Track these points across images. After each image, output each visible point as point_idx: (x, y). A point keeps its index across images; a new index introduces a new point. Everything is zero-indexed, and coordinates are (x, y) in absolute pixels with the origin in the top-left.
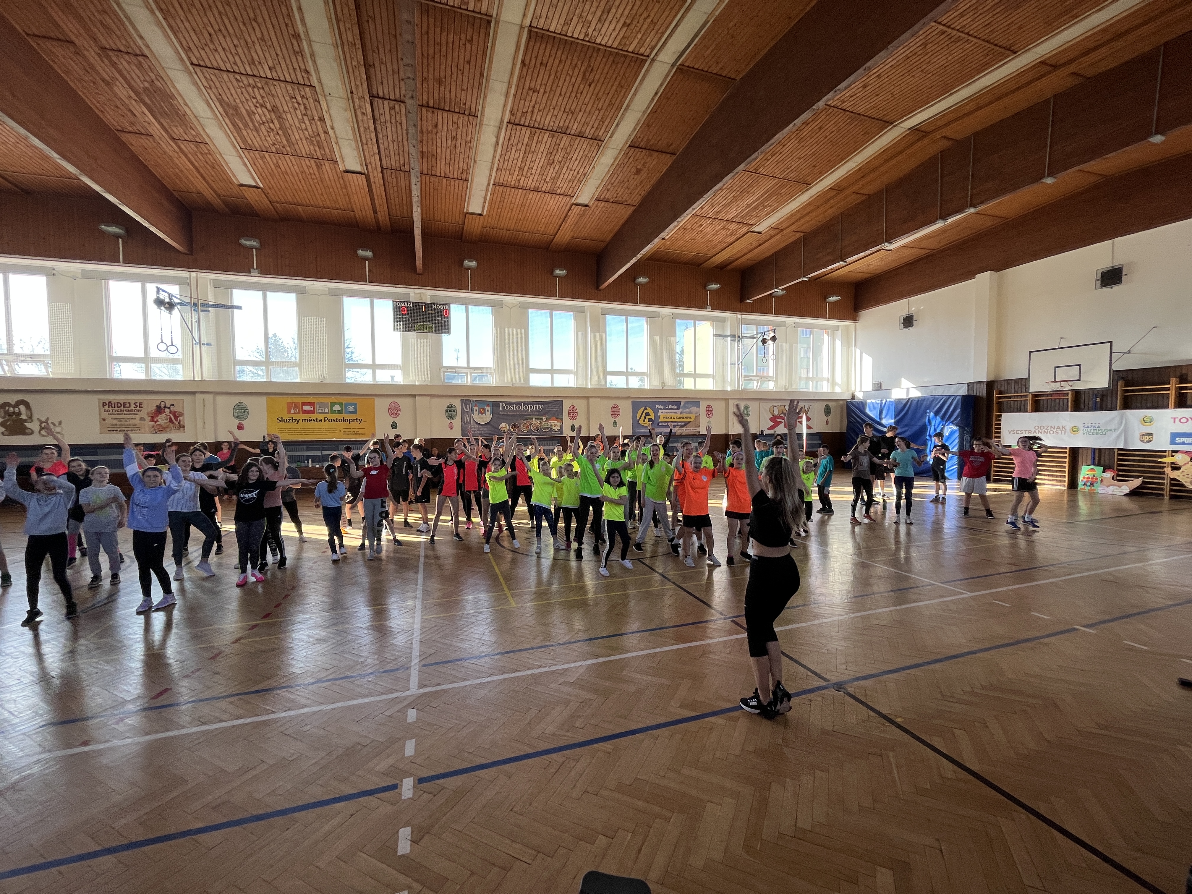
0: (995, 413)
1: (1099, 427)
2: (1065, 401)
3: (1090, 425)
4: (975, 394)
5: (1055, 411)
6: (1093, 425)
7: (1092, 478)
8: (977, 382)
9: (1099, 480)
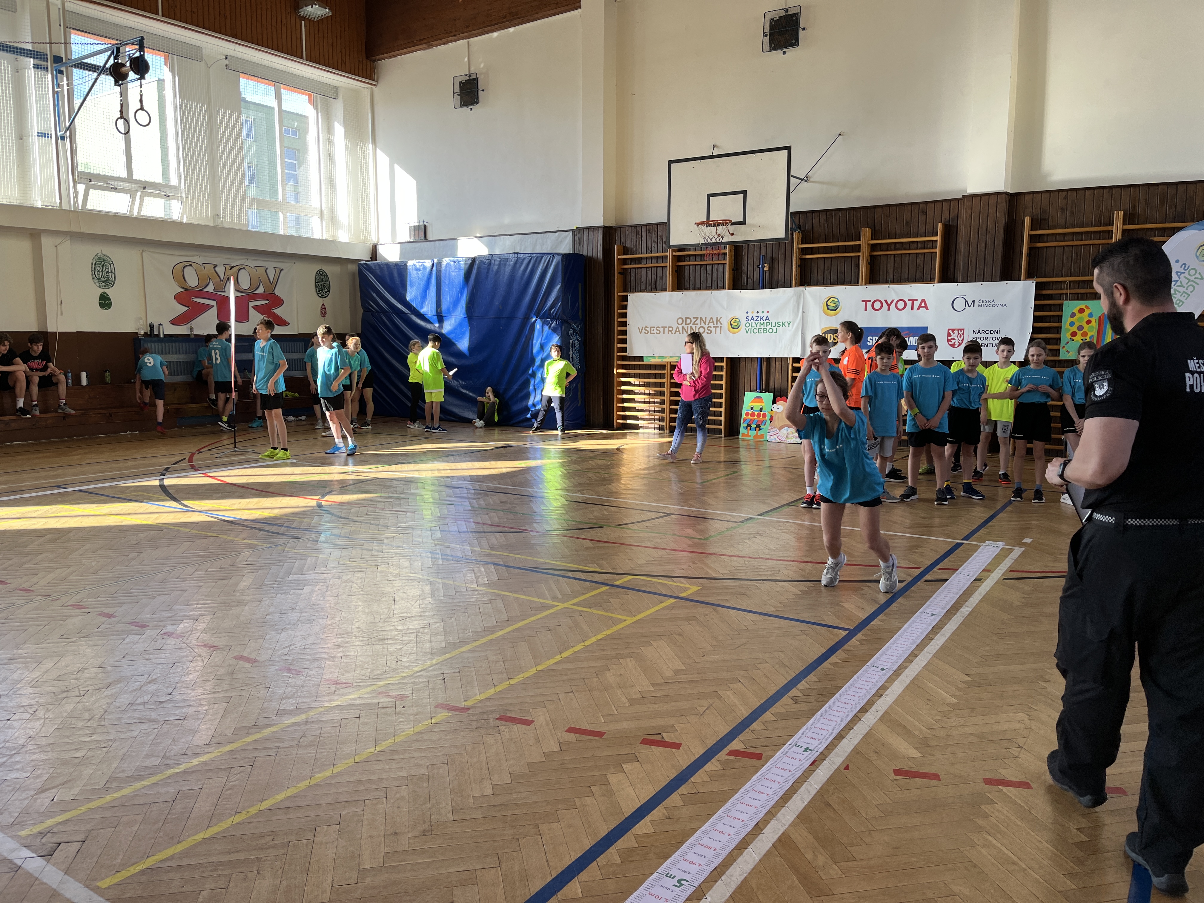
0: (618, 294)
1: (767, 318)
2: (721, 268)
3: (755, 314)
4: (585, 253)
5: (706, 289)
6: (760, 314)
7: (759, 415)
8: (588, 228)
9: (768, 418)
